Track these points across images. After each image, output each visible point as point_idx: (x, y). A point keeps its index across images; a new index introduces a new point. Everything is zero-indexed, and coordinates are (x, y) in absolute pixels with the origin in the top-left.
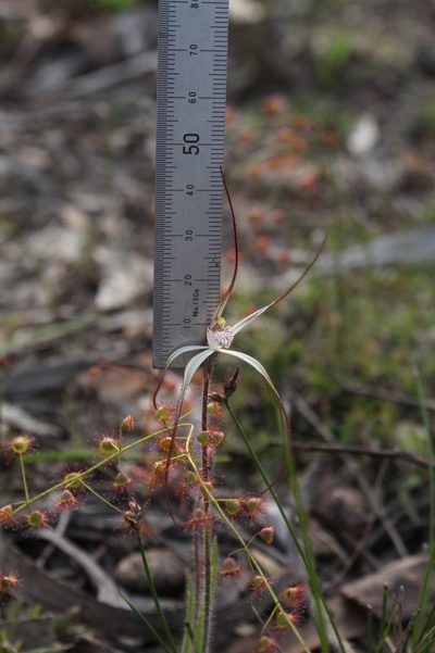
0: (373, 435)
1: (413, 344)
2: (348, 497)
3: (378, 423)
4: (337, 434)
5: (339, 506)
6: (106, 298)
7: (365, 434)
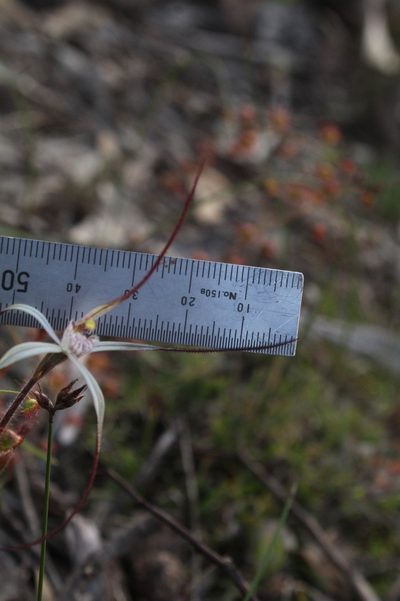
0: (237, 517)
1: (336, 447)
2: (172, 566)
3: (250, 509)
4: (203, 495)
5: (157, 571)
6: (83, 234)
7: (229, 513)
